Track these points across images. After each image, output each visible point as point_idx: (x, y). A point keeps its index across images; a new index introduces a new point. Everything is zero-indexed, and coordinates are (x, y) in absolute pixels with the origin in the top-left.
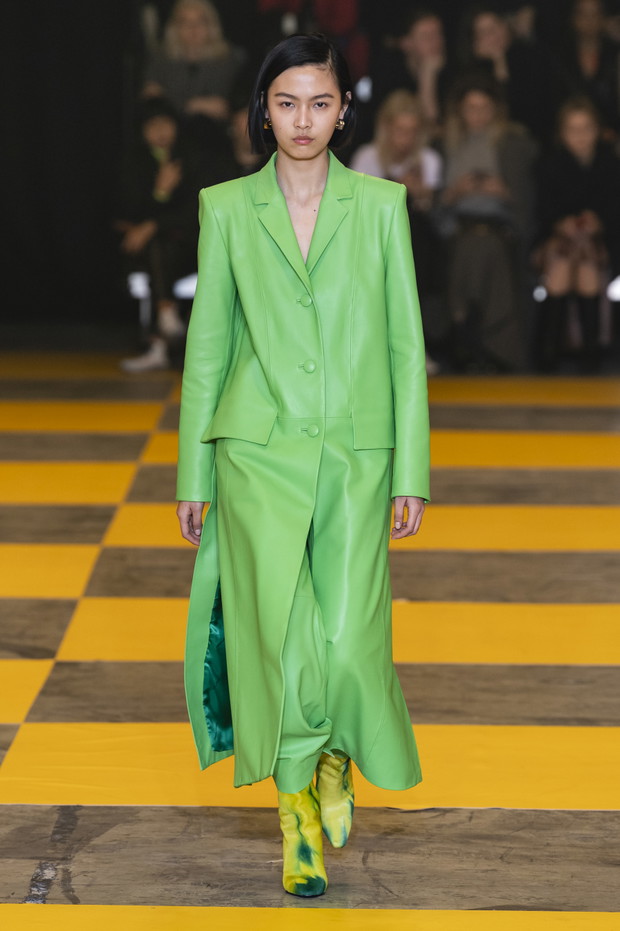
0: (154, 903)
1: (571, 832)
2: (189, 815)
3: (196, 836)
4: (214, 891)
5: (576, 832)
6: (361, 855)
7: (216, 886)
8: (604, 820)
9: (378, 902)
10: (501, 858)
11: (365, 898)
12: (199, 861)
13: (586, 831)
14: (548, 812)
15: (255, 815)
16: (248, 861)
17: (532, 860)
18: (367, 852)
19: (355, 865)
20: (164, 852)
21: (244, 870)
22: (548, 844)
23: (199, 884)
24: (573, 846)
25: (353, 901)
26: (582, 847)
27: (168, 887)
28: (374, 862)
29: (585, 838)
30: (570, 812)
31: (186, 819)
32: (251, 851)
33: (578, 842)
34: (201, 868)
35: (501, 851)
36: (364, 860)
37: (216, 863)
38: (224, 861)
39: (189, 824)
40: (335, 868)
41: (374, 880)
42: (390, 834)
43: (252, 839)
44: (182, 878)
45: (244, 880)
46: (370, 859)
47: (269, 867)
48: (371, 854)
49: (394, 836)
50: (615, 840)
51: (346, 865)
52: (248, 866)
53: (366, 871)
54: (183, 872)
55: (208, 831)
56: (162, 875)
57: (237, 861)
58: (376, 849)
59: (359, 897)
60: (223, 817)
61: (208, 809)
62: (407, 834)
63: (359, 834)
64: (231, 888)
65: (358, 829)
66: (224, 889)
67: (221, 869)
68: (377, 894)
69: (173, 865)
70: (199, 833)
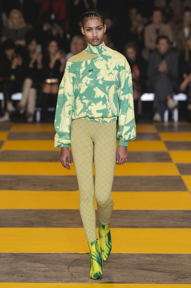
0: (5, 282)
1: (129, 260)
2: (16, 255)
3: (18, 262)
5: (131, 260)
6: (67, 267)
7: (24, 277)
8: (139, 256)
9: (72, 281)
10: (109, 268)
11: (68, 280)
12: (19, 269)
13: (134, 259)
14: (123, 254)
15: (35, 255)
17: (118, 268)
18: (69, 266)
19: (65, 270)
20: (9, 266)
21: (32, 272)
22: (123, 264)
23: (19, 276)
24: (130, 264)
25: (64, 281)
26: (133, 264)
27: (9, 277)
28: (71, 269)
29: (134, 262)
30: (129, 254)
31: (15, 256)
32: (34, 266)
34: (19, 271)
35: (109, 266)
36: (68, 269)
37: (24, 270)
38: (26, 269)
39: (16, 258)
40: (59, 271)
41: (71, 275)
42: (76, 261)
43: (35, 262)
44: (14, 274)
45: (32, 275)
46: (69, 268)
47: (40, 271)
48: (70, 267)
49: (77, 261)
50: (142, 262)
51: (63, 270)
52: (33, 270)
53: (69, 272)
54: (14, 272)
55: (21, 260)
56: (8, 273)
57: (30, 269)
58: (72, 265)
59: (66, 280)
60: (26, 256)
61: (22, 253)
62: (81, 261)
63: (67, 261)
64: (28, 277)
65: (66, 259)
66: (27, 278)
67: (26, 271)
68: (72, 279)
69: (11, 270)
70: (19, 261)
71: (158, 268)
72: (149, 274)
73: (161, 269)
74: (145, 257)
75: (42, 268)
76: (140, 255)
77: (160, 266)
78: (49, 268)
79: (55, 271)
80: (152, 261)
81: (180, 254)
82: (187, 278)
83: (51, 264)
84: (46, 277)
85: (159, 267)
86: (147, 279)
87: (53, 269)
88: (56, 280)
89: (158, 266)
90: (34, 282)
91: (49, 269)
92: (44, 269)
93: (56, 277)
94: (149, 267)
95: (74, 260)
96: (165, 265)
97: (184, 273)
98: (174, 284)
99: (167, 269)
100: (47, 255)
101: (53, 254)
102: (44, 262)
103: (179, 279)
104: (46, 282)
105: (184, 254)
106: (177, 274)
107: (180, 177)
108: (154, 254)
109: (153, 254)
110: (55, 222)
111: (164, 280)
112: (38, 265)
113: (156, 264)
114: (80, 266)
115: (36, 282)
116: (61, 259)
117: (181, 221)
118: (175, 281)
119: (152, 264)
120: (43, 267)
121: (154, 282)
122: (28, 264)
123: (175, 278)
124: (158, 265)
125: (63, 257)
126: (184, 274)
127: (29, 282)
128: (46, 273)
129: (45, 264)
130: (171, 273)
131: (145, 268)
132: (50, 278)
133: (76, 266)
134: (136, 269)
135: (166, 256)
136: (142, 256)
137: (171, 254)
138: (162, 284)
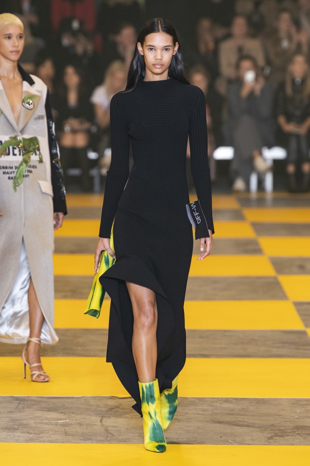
1: (197, 408)
2: (19, 400)
3: (22, 410)
4: (31, 435)
5: (200, 407)
6: (100, 419)
7: (32, 433)
8: (213, 402)
9: (108, 441)
11: (102, 439)
12: (24, 421)
13: (205, 407)
14: (187, 398)
15: (50, 400)
16: (47, 421)
18: (102, 417)
19: (97, 423)
20: (8, 417)
21: (45, 426)
22: (187, 413)
23: (24, 432)
24: (198, 414)
25: (96, 440)
26: (203, 415)
27: (9, 434)
28: (106, 422)
29: (204, 410)
30: (197, 398)
31: (18, 402)
32: (48, 417)
33: (200, 412)
34: (25, 425)
36: (101, 421)
37: (32, 423)
38: (35, 421)
39: (19, 404)
40: (87, 425)
41: (106, 430)
42: (113, 409)
43: (48, 411)
44: (15, 429)
45: (45, 430)
46: (104, 421)
47: (56, 424)
48: (104, 418)
49: (115, 410)
50: (218, 411)
51: (93, 423)
52: (46, 424)
53: (102, 426)
54: (17, 427)
55: (28, 408)
56: (6, 428)
57: (41, 421)
58: (107, 416)
59: (99, 438)
60: (35, 401)
61: (28, 397)
62: (121, 409)
63: (99, 409)
64: (38, 434)
65: (98, 406)
66: (35, 435)
67: (34, 425)
68: (107, 437)
69: (12, 423)
70: (23, 408)
71: (243, 420)
72: (228, 429)
73: (247, 422)
74: (222, 404)
75: (60, 420)
76: (214, 400)
77: (246, 417)
78: (72, 420)
79: (81, 425)
80: (232, 410)
81: (277, 399)
82: (287, 436)
83: (74, 413)
84: (66, 434)
85: (244, 418)
86: (226, 438)
87: (79, 422)
88: (83, 438)
89: (242, 417)
90: (48, 442)
91: (72, 422)
92: (63, 422)
93: (83, 433)
94: (228, 419)
95: (110, 407)
96: (253, 416)
97: (283, 428)
98: (267, 445)
99: (256, 422)
100: (68, 400)
101: (77, 398)
102: (63, 411)
103: (275, 438)
104: (67, 442)
105: (283, 399)
106: (271, 430)
107: (275, 278)
108: (236, 399)
109: (234, 399)
110: (80, 348)
111: (252, 439)
112: (54, 415)
113: (239, 414)
114: (121, 417)
115: (50, 442)
116: (89, 405)
117: (278, 347)
118: (270, 441)
119: (233, 414)
120: (62, 418)
121: (235, 443)
122: (39, 413)
123: (269, 435)
124: (242, 415)
125: (92, 403)
126: (283, 430)
127: (40, 442)
128: (66, 428)
129: (65, 413)
130: (262, 428)
131: (222, 420)
132: (73, 435)
133: (113, 417)
134: (207, 422)
135: (255, 402)
136: (216, 402)
137: (263, 399)
138: (249, 444)
